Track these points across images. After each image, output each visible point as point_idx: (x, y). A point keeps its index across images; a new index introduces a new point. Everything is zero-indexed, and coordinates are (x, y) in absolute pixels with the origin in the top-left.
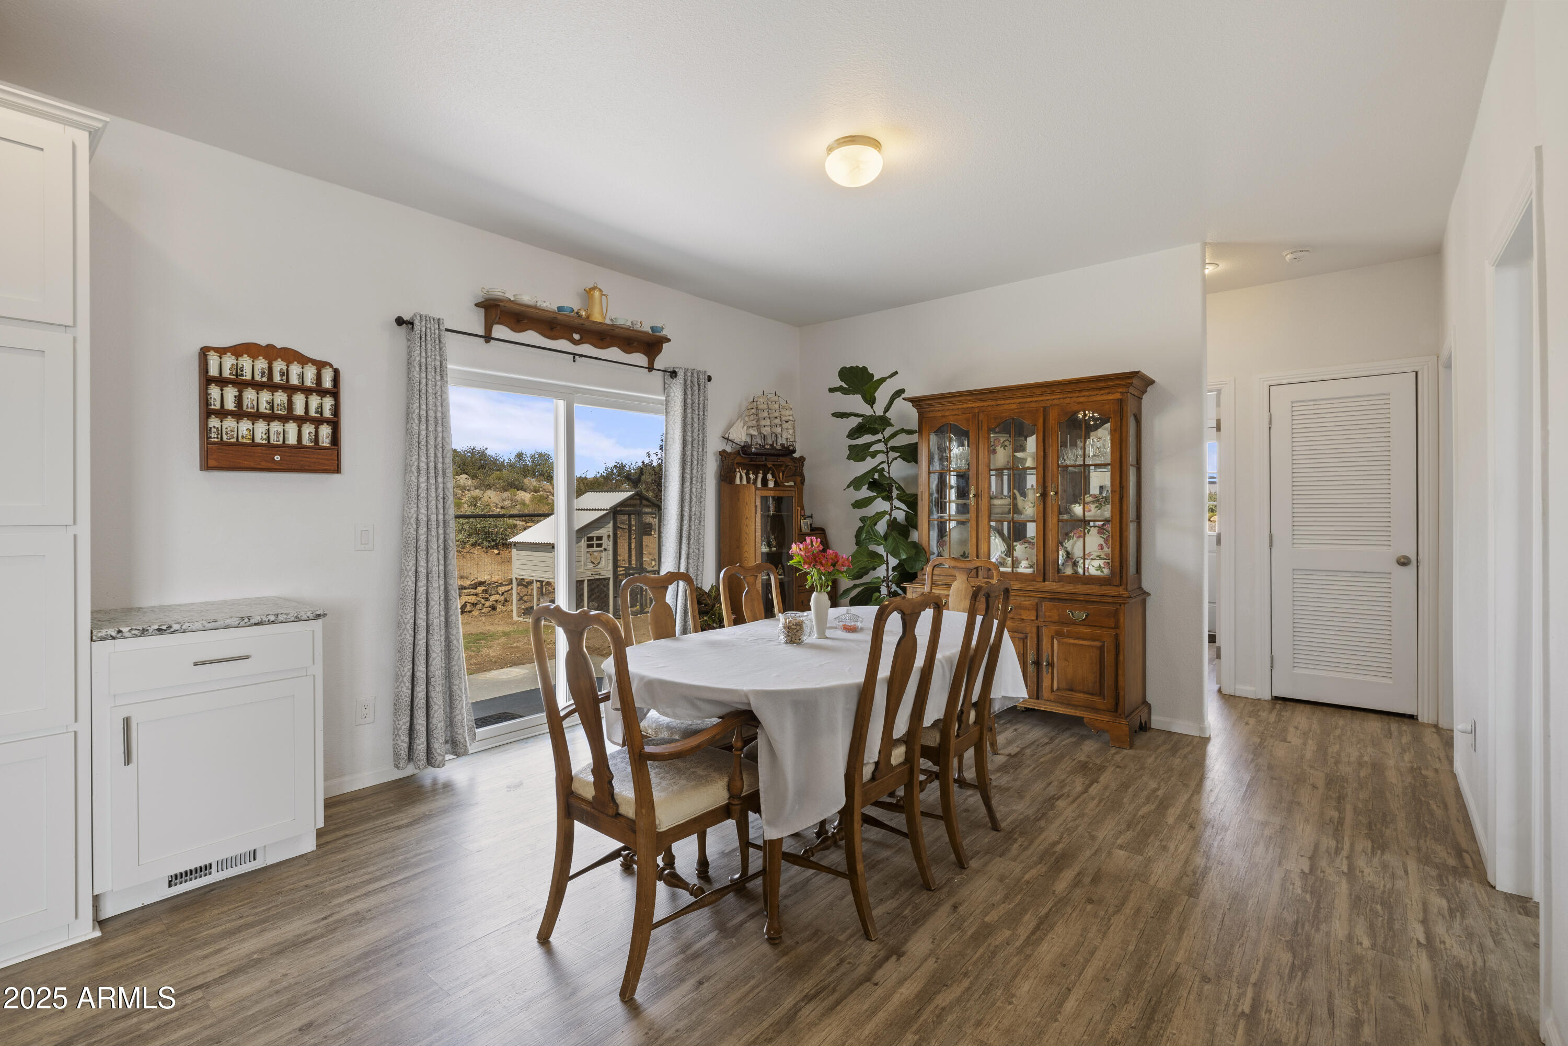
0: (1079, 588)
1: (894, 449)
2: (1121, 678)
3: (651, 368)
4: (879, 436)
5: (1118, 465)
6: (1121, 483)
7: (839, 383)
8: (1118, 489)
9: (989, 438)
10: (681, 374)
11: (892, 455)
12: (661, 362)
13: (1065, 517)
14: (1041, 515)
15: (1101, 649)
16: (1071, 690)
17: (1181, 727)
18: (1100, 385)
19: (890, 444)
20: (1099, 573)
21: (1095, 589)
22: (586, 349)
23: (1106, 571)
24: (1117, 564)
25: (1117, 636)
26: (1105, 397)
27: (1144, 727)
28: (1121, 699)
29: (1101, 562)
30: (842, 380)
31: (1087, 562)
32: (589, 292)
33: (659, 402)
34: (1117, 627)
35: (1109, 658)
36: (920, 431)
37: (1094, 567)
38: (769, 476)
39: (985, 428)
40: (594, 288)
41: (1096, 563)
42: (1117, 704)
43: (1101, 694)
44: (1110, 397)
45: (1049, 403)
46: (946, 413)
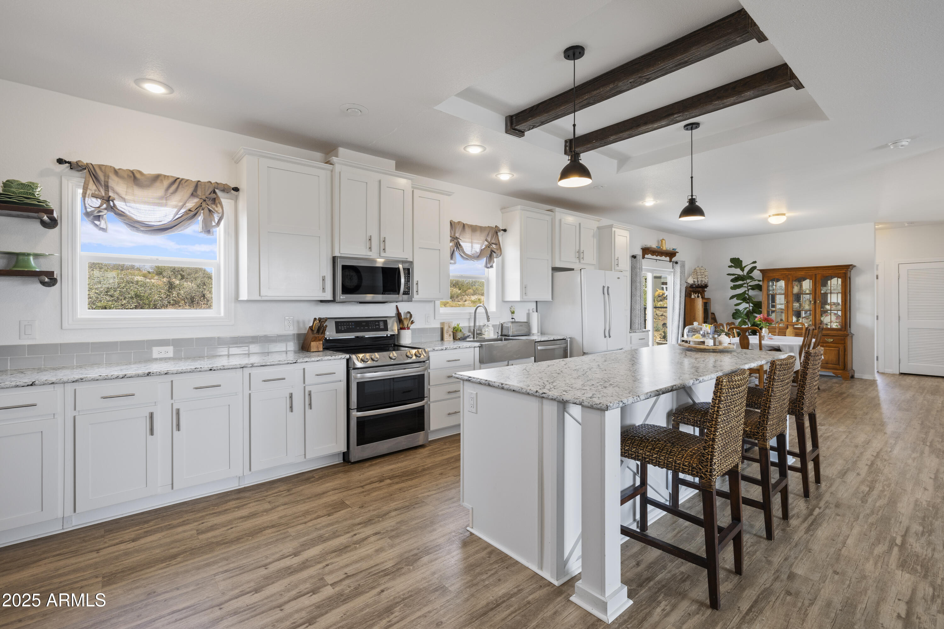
0: (829, 332)
1: (750, 286)
2: (846, 359)
3: (670, 261)
4: (745, 282)
5: (844, 293)
6: (845, 299)
7: (731, 264)
8: (844, 301)
9: (792, 283)
10: (679, 263)
11: (749, 287)
12: (674, 259)
13: (822, 309)
14: (814, 309)
15: (839, 351)
16: (827, 364)
17: (866, 377)
18: (837, 268)
19: (749, 284)
20: (836, 327)
21: (835, 332)
22: (659, 258)
23: (839, 327)
24: (844, 324)
25: (844, 346)
26: (839, 272)
27: (852, 377)
28: (846, 367)
29: (837, 324)
30: (732, 263)
31: (832, 324)
32: (662, 241)
33: (672, 272)
34: (845, 343)
35: (841, 353)
36: (763, 280)
37: (834, 326)
38: (699, 295)
39: (791, 280)
40: (663, 239)
41: (835, 324)
42: (845, 367)
43: (839, 364)
44: (841, 272)
45: (817, 273)
46: (774, 275)
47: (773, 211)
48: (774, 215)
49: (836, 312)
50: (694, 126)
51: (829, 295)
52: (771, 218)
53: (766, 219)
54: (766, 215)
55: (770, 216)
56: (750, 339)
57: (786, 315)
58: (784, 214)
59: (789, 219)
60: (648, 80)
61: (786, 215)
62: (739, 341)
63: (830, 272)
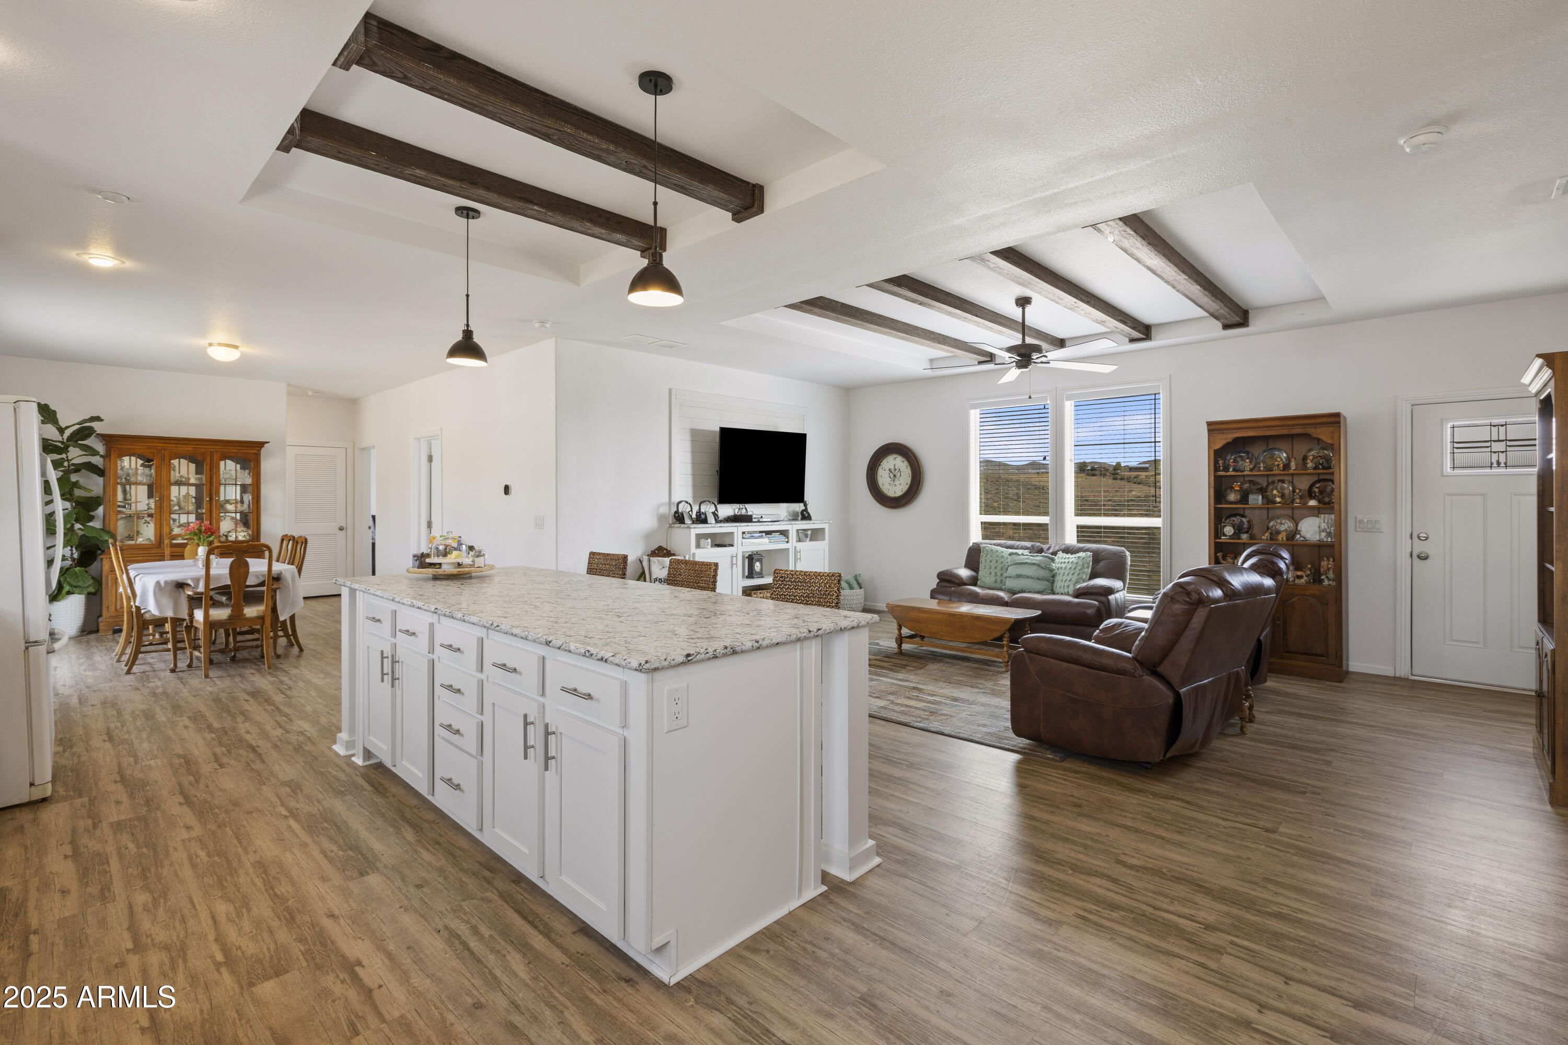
1: (73, 465)
5: (256, 486)
6: (257, 494)
8: (256, 497)
14: (208, 510)
18: (246, 445)
19: (72, 462)
20: (244, 539)
23: (248, 538)
24: (256, 533)
26: (249, 451)
29: (245, 534)
31: (236, 533)
36: (108, 456)
37: (240, 537)
39: (167, 459)
41: (242, 534)
44: (251, 451)
45: (213, 450)
46: (133, 447)
47: (219, 336)
48: (220, 344)
49: (233, 515)
50: (471, 213)
51: (222, 488)
52: (212, 347)
53: (204, 351)
54: (203, 342)
55: (210, 345)
56: (250, 563)
57: (158, 522)
58: (236, 347)
59: (243, 357)
60: (547, 137)
61: (240, 349)
62: (228, 572)
63: (235, 451)
